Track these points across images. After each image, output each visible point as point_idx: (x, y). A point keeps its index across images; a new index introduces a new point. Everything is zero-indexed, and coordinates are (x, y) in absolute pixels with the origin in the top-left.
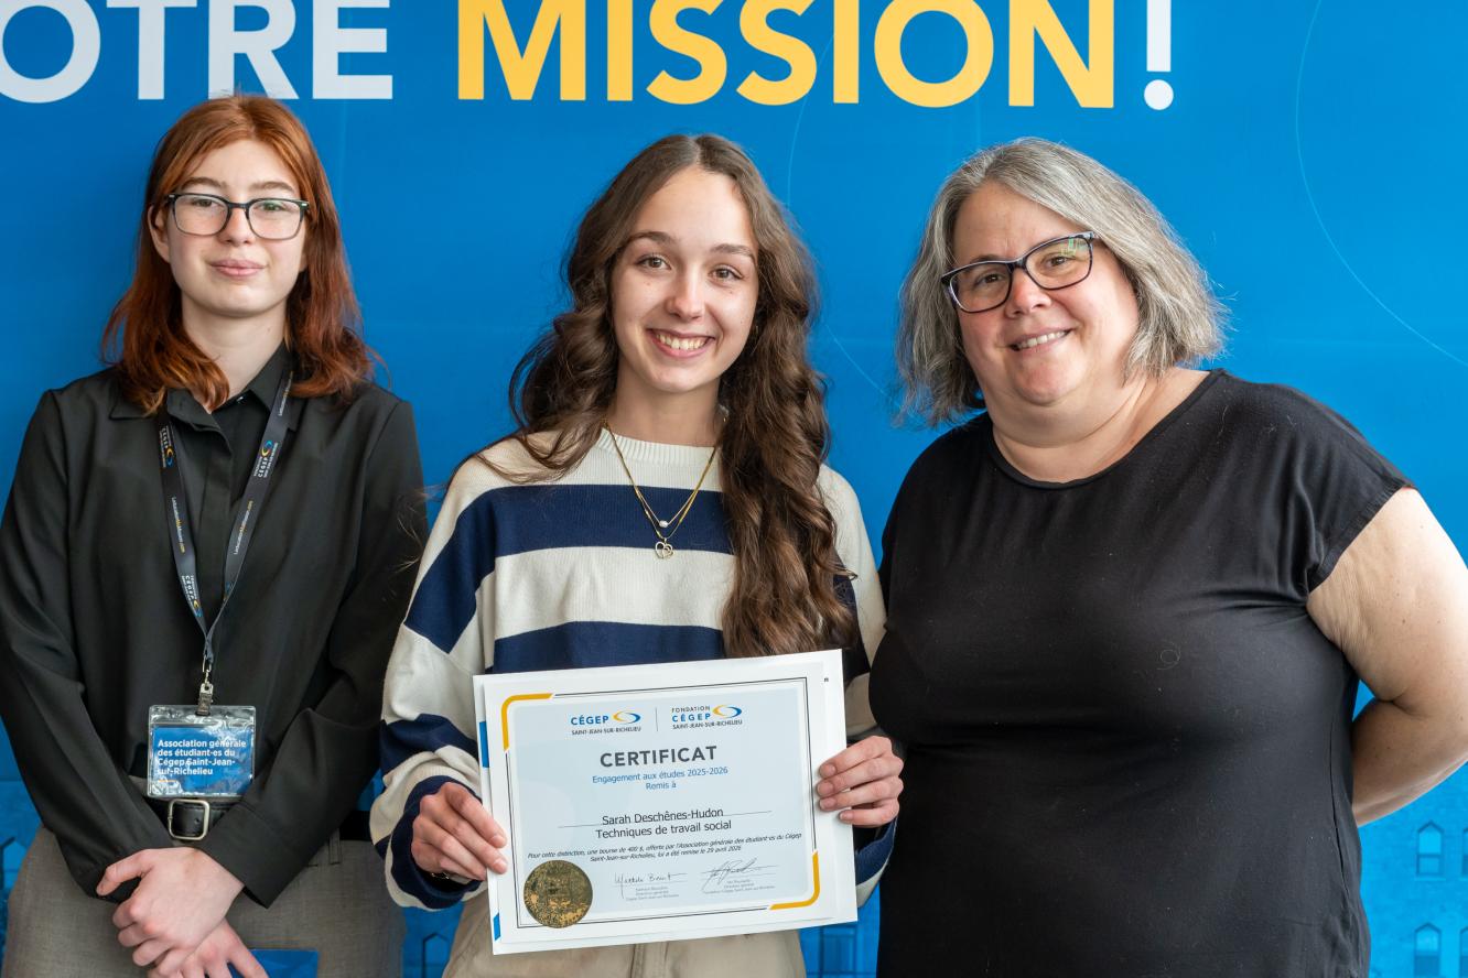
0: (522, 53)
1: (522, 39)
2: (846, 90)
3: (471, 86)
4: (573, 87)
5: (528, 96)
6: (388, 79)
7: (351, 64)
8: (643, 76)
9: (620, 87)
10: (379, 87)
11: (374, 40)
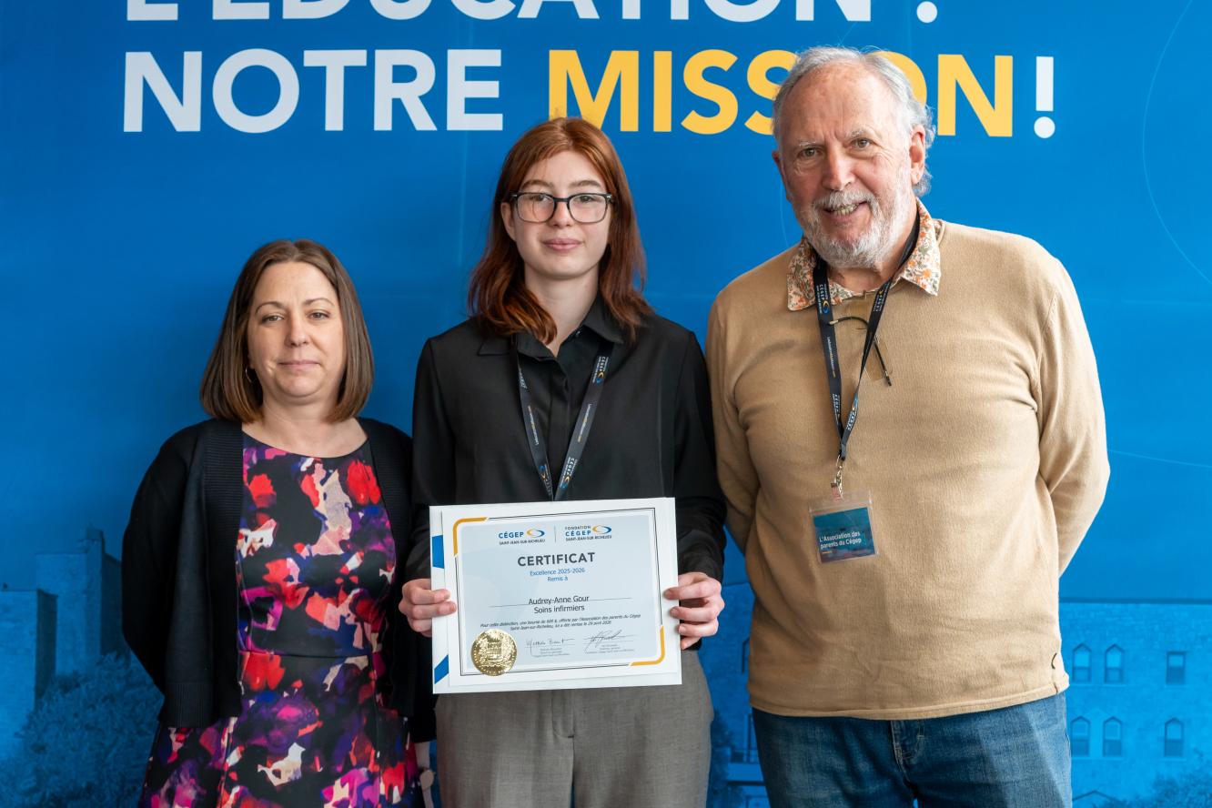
0: (594, 99)
1: (594, 87)
4: (629, 122)
6: (500, 117)
7: (474, 106)
8: (678, 114)
9: (662, 123)
10: (493, 122)
11: (490, 89)
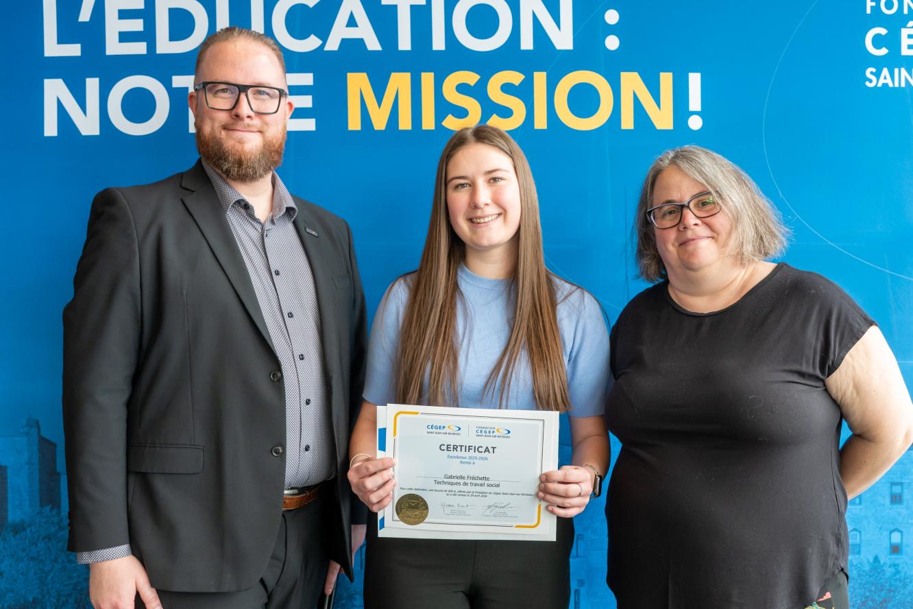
0: (379, 107)
1: (379, 99)
2: (541, 122)
3: (354, 123)
4: (405, 123)
5: (383, 128)
6: (313, 121)
8: (440, 117)
9: (428, 123)
10: (309, 125)
11: (306, 101)
